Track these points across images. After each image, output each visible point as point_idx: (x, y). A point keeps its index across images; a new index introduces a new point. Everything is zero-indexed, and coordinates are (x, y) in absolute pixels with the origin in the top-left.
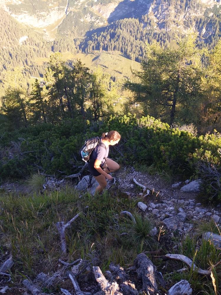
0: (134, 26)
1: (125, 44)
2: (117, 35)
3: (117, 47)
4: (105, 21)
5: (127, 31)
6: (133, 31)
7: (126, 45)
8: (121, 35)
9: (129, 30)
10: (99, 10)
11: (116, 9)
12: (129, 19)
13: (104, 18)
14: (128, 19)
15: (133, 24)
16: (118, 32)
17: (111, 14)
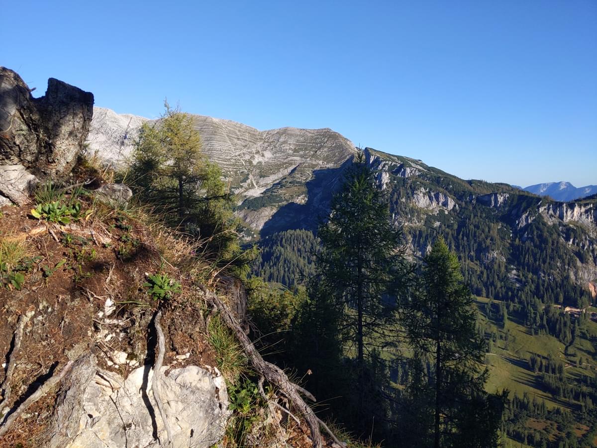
0: (305, 242)
1: (289, 270)
2: (275, 255)
3: (275, 275)
4: (254, 234)
5: (293, 250)
6: (302, 249)
7: (291, 272)
8: (282, 256)
9: (295, 249)
10: (245, 217)
11: (273, 216)
12: (295, 230)
13: (253, 229)
14: (293, 231)
15: (303, 238)
16: (277, 250)
17: (266, 224)
